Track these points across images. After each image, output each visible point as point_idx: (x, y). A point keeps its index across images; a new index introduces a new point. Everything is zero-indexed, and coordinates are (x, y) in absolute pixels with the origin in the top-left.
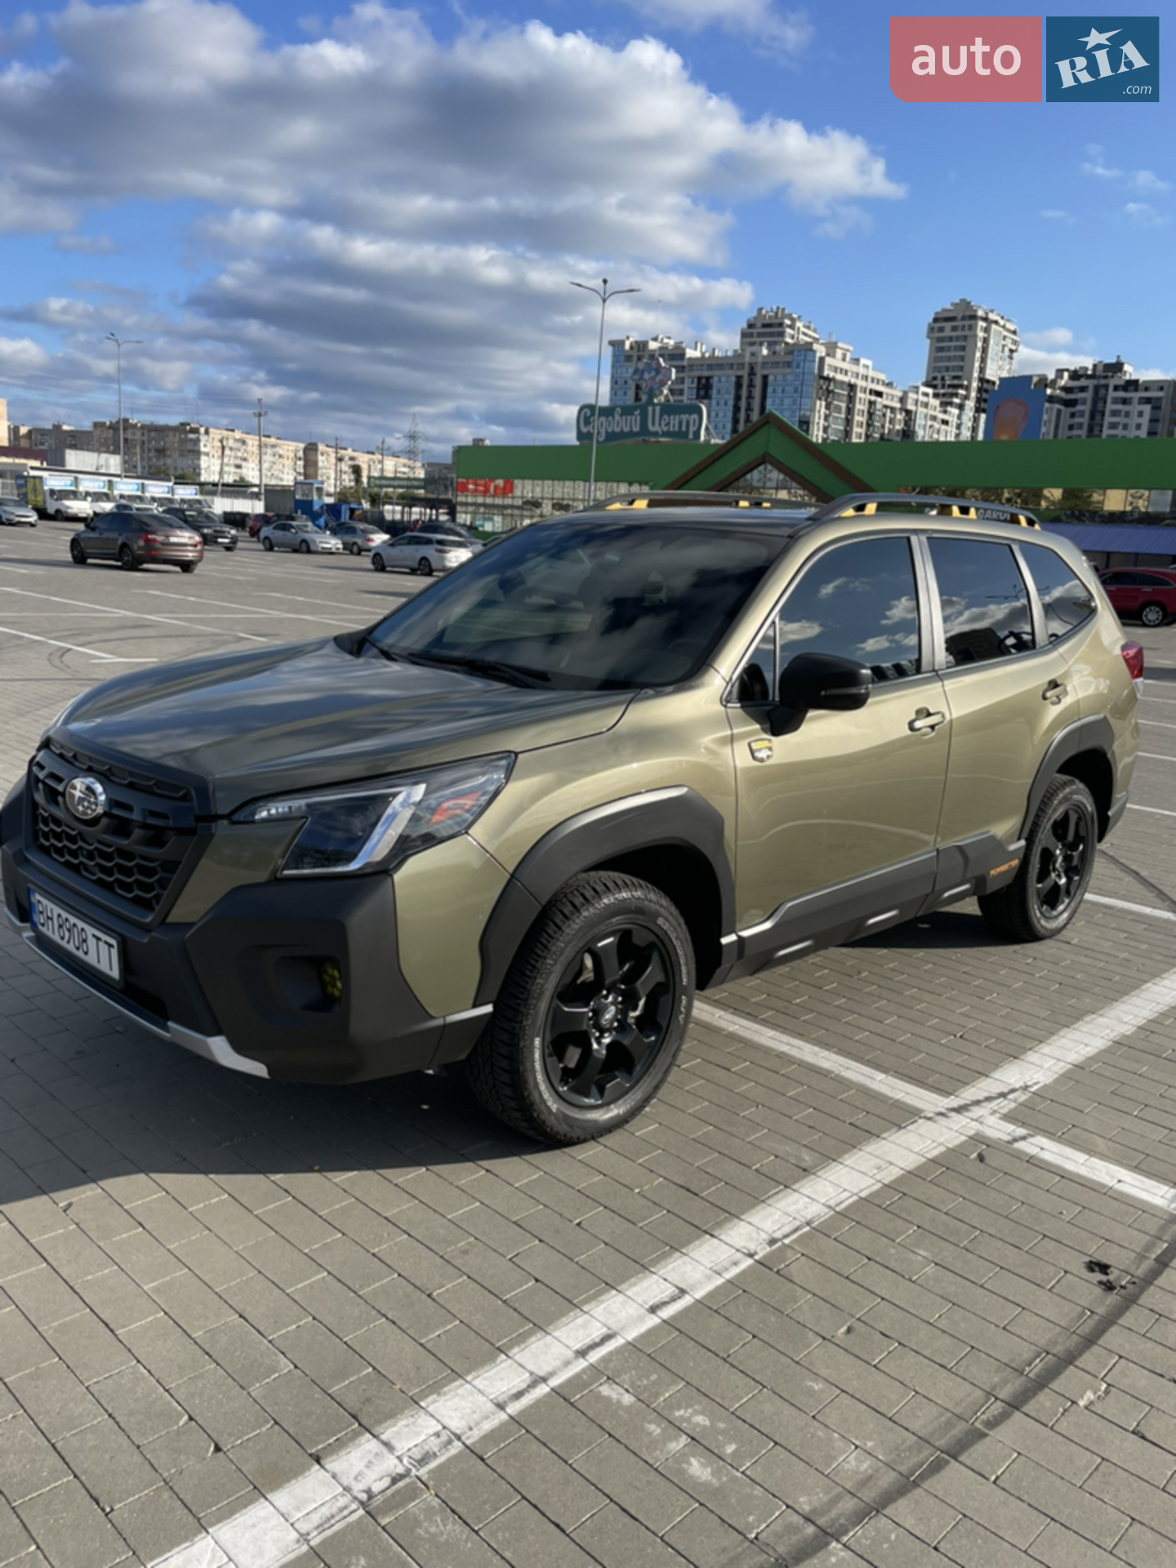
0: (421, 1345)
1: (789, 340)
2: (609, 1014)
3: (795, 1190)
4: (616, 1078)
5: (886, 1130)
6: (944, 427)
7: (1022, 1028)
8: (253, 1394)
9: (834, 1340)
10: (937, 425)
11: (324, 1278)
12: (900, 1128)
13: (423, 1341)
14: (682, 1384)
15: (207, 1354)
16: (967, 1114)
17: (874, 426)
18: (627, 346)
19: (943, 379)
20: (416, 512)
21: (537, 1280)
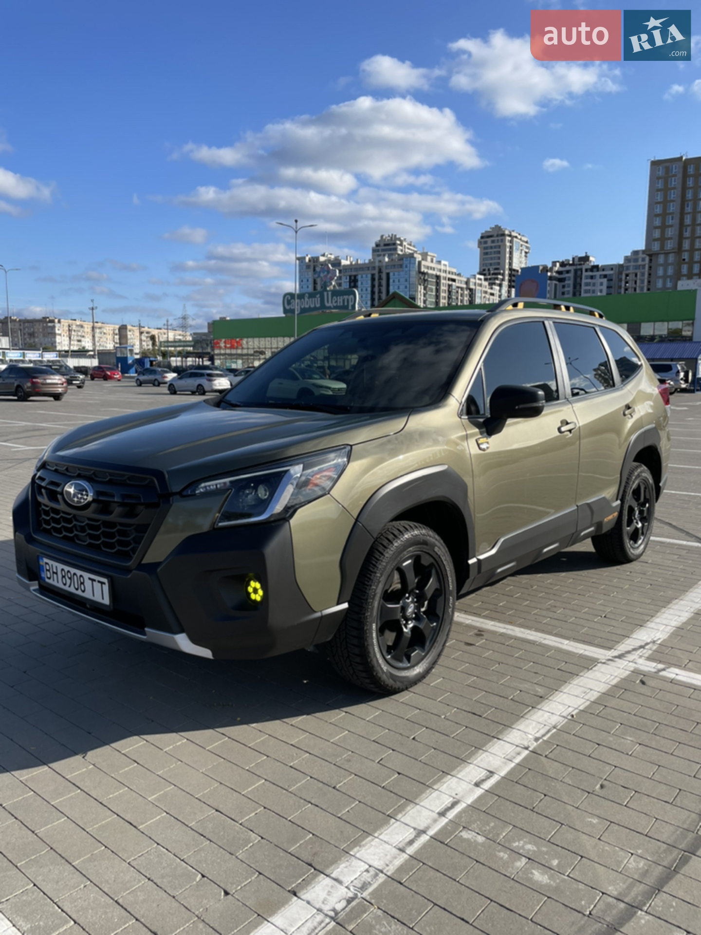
0: (339, 818)
1: (400, 252)
2: (410, 610)
3: (539, 709)
4: (416, 650)
5: (581, 671)
6: (492, 297)
7: (637, 610)
8: (239, 857)
9: (594, 793)
10: (487, 296)
11: (263, 783)
12: (588, 669)
13: (339, 815)
14: (511, 827)
15: (202, 835)
16: (625, 659)
17: (452, 299)
18: (307, 260)
19: (489, 270)
20: (190, 361)
21: (399, 774)
